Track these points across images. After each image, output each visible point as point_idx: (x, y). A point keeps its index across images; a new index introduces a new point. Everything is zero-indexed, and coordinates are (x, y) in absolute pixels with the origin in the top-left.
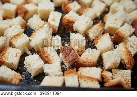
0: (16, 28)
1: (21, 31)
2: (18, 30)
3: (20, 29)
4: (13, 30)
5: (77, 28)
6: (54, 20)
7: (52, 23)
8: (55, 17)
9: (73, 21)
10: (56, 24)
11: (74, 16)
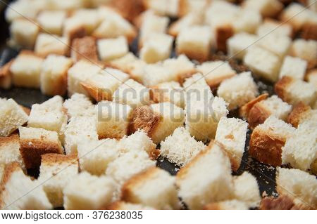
0: (136, 157)
1: (149, 165)
2: (141, 161)
3: (146, 159)
4: (130, 162)
5: (292, 154)
6: (231, 137)
7: (229, 144)
8: (232, 131)
9: (280, 138)
10: (239, 146)
11: (279, 129)
